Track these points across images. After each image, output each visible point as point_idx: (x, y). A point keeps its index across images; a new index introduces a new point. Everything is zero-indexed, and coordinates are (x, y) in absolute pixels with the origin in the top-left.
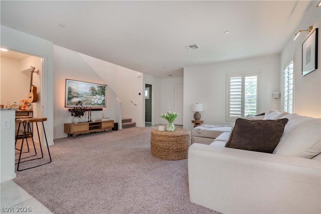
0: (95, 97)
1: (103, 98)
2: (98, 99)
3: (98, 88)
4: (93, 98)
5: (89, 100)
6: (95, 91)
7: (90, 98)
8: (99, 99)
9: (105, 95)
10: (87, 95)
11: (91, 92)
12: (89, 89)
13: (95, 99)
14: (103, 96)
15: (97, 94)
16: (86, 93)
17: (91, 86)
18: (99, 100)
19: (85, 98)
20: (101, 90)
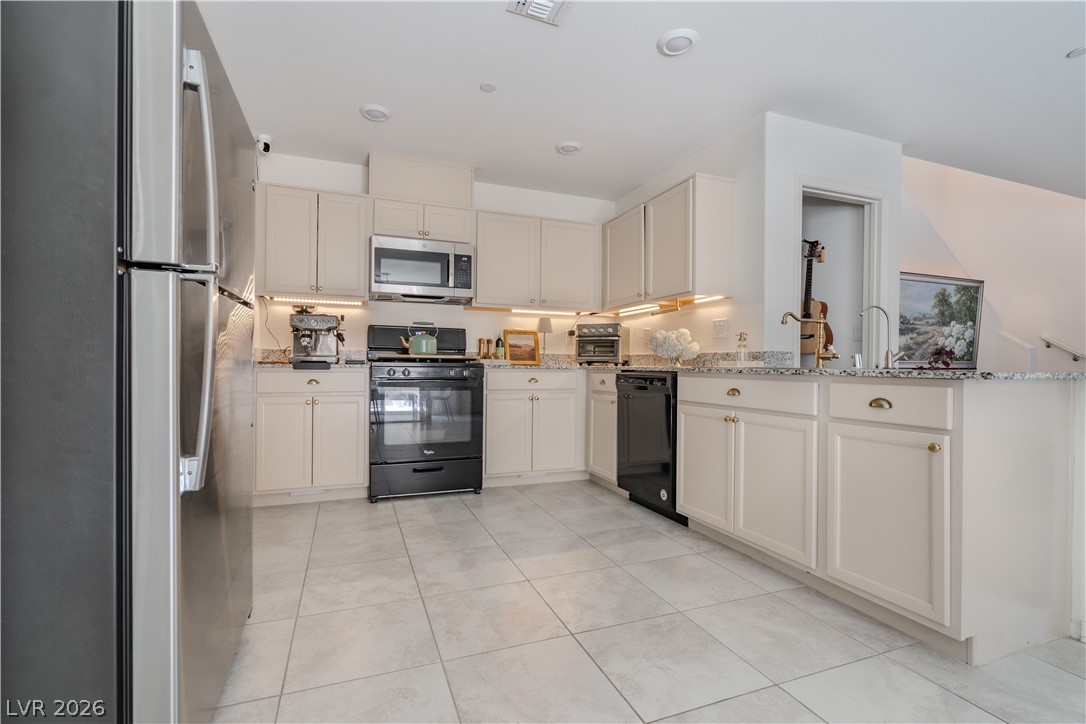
0: (946, 330)
1: (968, 334)
2: (955, 336)
3: (959, 295)
4: (943, 335)
5: (930, 341)
6: (949, 305)
7: (933, 337)
8: (958, 339)
9: (974, 322)
10: (927, 323)
11: (936, 311)
12: (933, 301)
13: (946, 338)
14: (970, 323)
15: (953, 318)
16: (924, 316)
17: (938, 289)
18: (959, 342)
19: (919, 334)
20: (965, 304)
